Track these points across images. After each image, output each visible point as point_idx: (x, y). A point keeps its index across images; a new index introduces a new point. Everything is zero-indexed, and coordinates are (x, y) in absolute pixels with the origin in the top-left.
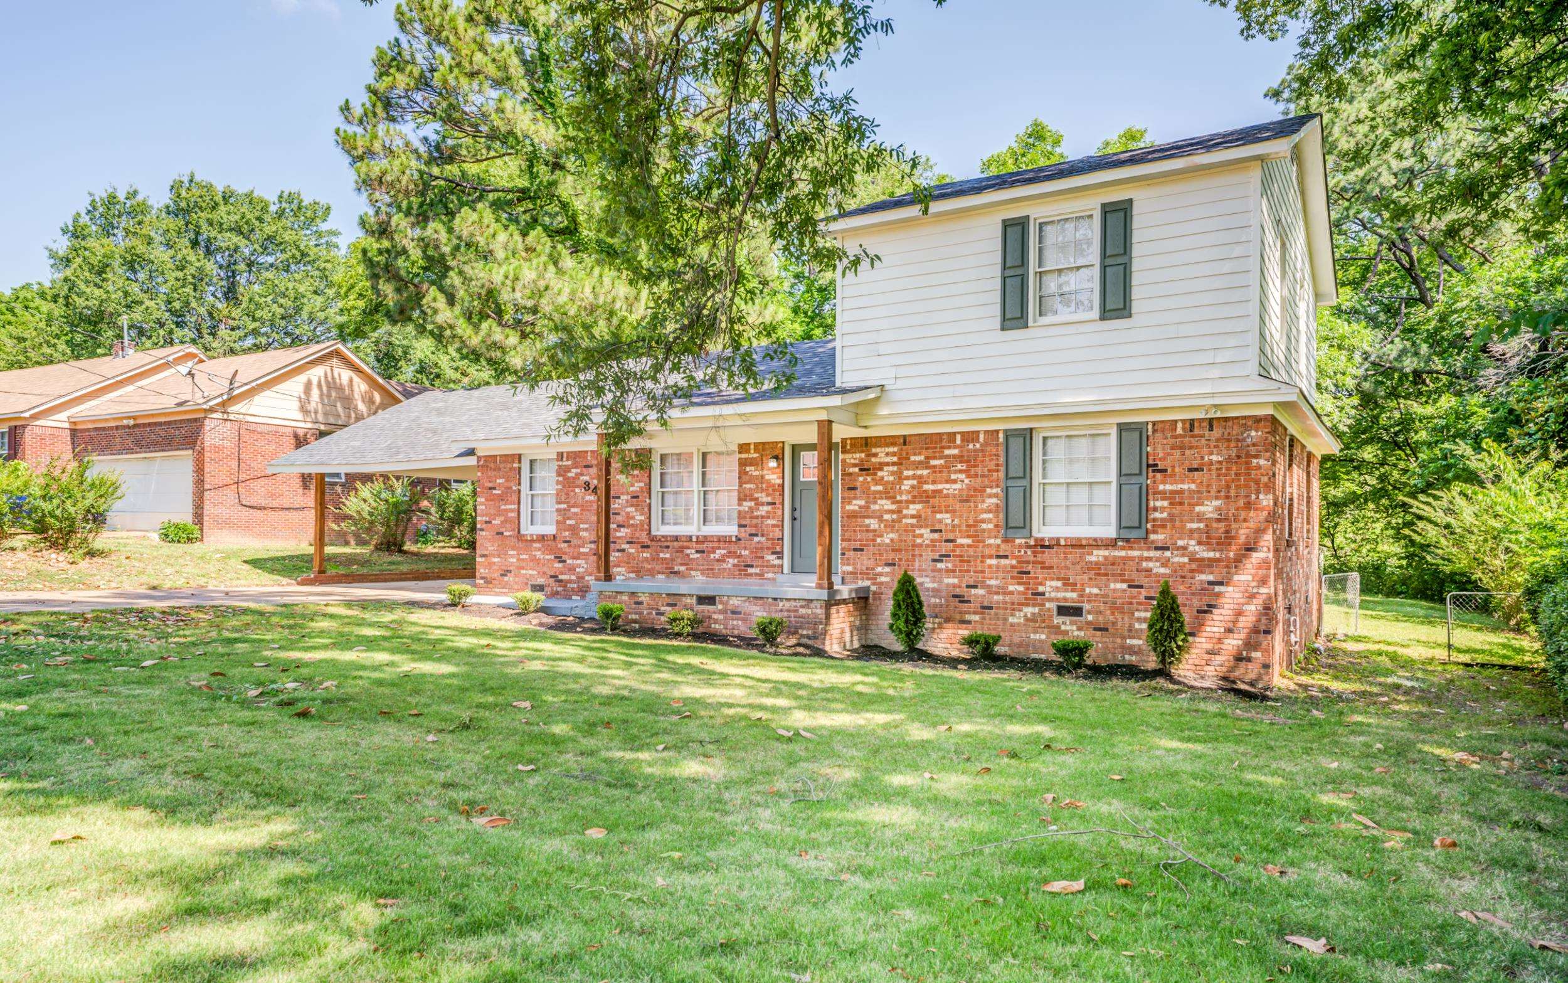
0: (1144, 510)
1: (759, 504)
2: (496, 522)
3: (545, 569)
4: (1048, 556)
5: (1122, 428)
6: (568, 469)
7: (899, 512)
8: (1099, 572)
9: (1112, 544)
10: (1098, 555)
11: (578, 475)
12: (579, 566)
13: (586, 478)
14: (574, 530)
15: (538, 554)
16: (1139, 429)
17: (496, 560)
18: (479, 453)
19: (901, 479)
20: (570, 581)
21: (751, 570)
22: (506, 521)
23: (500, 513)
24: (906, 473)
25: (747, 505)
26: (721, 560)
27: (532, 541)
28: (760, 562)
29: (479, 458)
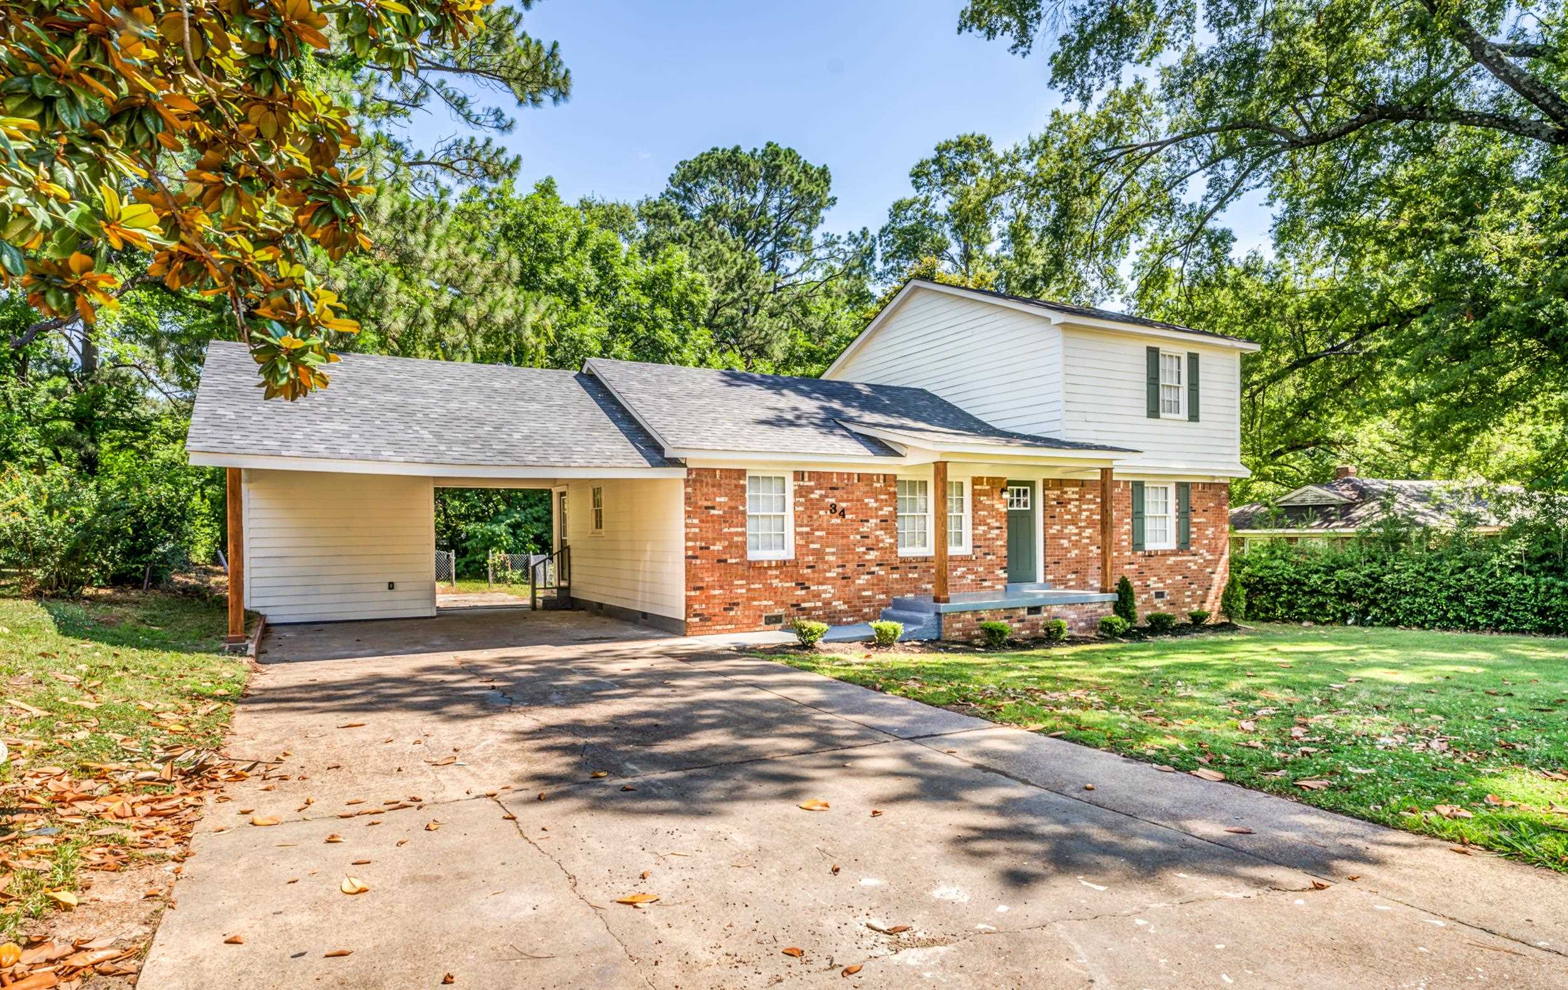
0: (1188, 533)
1: (991, 528)
2: (718, 547)
3: (784, 598)
4: (1152, 562)
5: (1178, 484)
6: (811, 490)
7: (1079, 534)
8: (1172, 569)
9: (1174, 553)
10: (1171, 560)
11: (822, 497)
12: (825, 591)
13: (833, 501)
14: (819, 554)
15: (776, 582)
16: (1186, 485)
17: (717, 592)
18: (690, 466)
19: (1081, 511)
20: (815, 608)
21: (985, 584)
22: (730, 546)
23: (720, 537)
24: (1085, 507)
25: (982, 528)
26: (962, 577)
27: (770, 568)
28: (991, 576)
29: (690, 472)
